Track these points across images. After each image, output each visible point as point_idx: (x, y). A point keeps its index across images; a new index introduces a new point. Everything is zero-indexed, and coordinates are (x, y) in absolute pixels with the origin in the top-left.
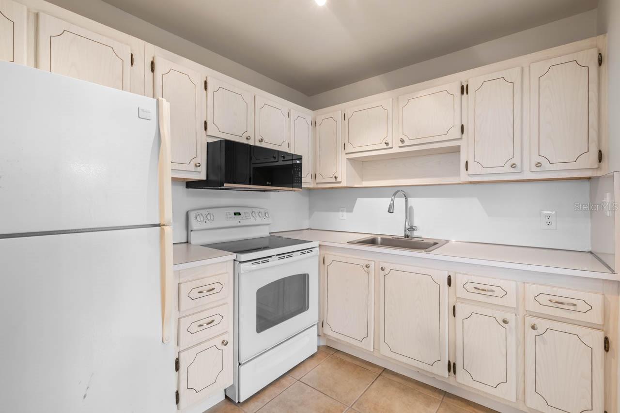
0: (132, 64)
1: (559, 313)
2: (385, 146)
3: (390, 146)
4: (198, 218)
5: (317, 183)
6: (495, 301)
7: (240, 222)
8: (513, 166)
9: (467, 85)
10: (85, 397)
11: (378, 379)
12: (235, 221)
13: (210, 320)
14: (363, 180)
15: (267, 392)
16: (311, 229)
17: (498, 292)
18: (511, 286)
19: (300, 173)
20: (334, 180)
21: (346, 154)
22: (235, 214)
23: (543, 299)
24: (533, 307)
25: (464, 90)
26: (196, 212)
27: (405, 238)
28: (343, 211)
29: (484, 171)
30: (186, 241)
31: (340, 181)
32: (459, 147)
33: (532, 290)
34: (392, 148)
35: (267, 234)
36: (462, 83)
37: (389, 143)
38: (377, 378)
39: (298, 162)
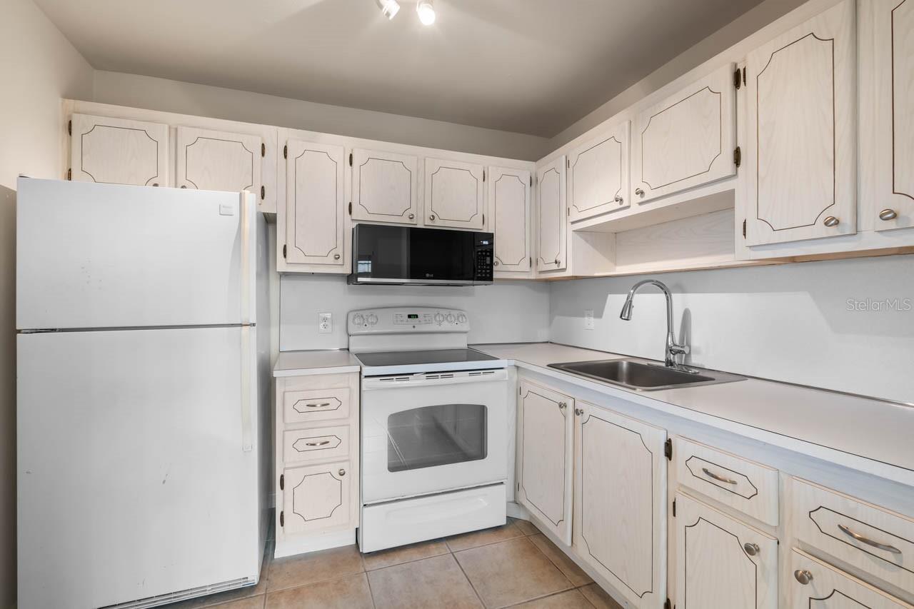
0: (263, 155)
1: (859, 560)
2: (617, 205)
3: (625, 204)
4: (356, 320)
5: (541, 272)
6: (738, 503)
7: (414, 327)
8: (833, 222)
9: (744, 69)
10: (164, 482)
11: (568, 592)
12: (408, 326)
13: (324, 440)
14: (616, 264)
15: (404, 554)
16: (551, 343)
17: (743, 487)
18: (765, 478)
19: (488, 259)
20: (555, 267)
21: (573, 223)
22: (410, 316)
23: (829, 521)
24: (804, 532)
25: (738, 78)
26: (355, 313)
27: (667, 366)
28: (589, 315)
29: (776, 238)
30: (347, 347)
31: (564, 267)
32: (731, 194)
33: (804, 496)
34: (629, 207)
35: (464, 346)
36: (736, 65)
37: (624, 199)
38: (568, 590)
39: (485, 243)
